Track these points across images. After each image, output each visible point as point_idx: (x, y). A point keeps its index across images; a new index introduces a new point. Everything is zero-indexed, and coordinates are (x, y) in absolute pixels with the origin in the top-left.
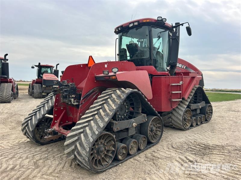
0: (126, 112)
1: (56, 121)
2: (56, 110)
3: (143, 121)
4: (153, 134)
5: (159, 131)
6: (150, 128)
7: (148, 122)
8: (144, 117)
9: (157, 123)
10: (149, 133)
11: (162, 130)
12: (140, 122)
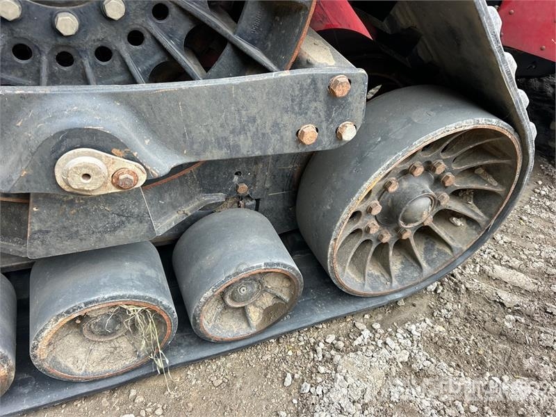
3: (298, 138)
4: (398, 233)
5: (469, 220)
6: (386, 196)
7: (362, 159)
8: (327, 103)
9: (479, 163)
10: (362, 228)
11: (492, 223)
12: (249, 142)
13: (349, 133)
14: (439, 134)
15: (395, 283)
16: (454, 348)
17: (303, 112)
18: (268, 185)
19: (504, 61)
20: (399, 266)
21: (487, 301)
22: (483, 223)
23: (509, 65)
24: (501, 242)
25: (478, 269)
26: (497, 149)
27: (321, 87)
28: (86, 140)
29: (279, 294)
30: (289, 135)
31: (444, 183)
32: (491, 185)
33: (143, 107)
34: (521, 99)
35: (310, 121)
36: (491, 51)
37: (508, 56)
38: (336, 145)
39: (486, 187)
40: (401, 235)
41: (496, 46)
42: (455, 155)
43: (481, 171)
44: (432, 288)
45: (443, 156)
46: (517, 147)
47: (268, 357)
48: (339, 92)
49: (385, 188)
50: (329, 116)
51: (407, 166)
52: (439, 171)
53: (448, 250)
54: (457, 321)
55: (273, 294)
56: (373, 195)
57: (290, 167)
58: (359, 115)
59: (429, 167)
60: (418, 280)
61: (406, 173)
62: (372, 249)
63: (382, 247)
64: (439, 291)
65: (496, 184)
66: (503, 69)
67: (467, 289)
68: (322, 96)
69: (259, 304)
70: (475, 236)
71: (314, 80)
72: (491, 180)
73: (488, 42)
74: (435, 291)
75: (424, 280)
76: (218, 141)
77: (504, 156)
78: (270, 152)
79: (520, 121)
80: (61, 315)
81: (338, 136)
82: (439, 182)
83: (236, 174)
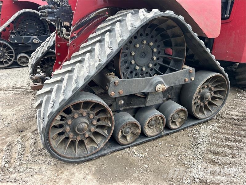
0: (152, 59)
1: (60, 63)
2: (58, 45)
3: (185, 81)
4: (204, 103)
5: (220, 98)
6: (200, 94)
7: (195, 85)
8: (189, 74)
9: (218, 84)
10: (196, 102)
11: (225, 97)
12: (178, 82)
13: (193, 79)
14: (209, 77)
15: (206, 116)
16: (225, 127)
17: (185, 76)
18: (174, 95)
19: (217, 63)
20: (206, 113)
21: (230, 119)
22: (223, 98)
23: (218, 63)
24: (230, 107)
25: (226, 113)
26: (221, 80)
27: (188, 72)
28: (158, 83)
29: (182, 118)
30: (183, 80)
31: (211, 89)
32: (222, 89)
33: (164, 78)
34: (223, 69)
35: (186, 78)
36: (214, 61)
37: (218, 62)
38: (191, 82)
39: (221, 89)
40: (205, 103)
41: (215, 61)
42: (212, 83)
43: (219, 86)
44: (215, 118)
45: (210, 83)
46: (225, 78)
47: (183, 133)
48: (191, 72)
49: (200, 91)
50: (189, 76)
51: (203, 86)
52: (210, 87)
53: (217, 107)
54: (224, 124)
55: (181, 118)
56: (198, 93)
57: (178, 91)
58: (194, 76)
59: (208, 86)
60: (212, 114)
61: (203, 88)
62: (199, 108)
63: (201, 107)
64: (217, 118)
65: (223, 88)
66: (217, 64)
67: (224, 117)
68: (188, 73)
69: (178, 121)
70: (222, 102)
71: (187, 70)
72: (222, 88)
73: (213, 60)
74: (216, 118)
75: (213, 114)
76: (173, 83)
77: (223, 82)
78: (181, 84)
79: (224, 73)
80: (150, 118)
81: (191, 80)
82: (210, 90)
83: (168, 93)
